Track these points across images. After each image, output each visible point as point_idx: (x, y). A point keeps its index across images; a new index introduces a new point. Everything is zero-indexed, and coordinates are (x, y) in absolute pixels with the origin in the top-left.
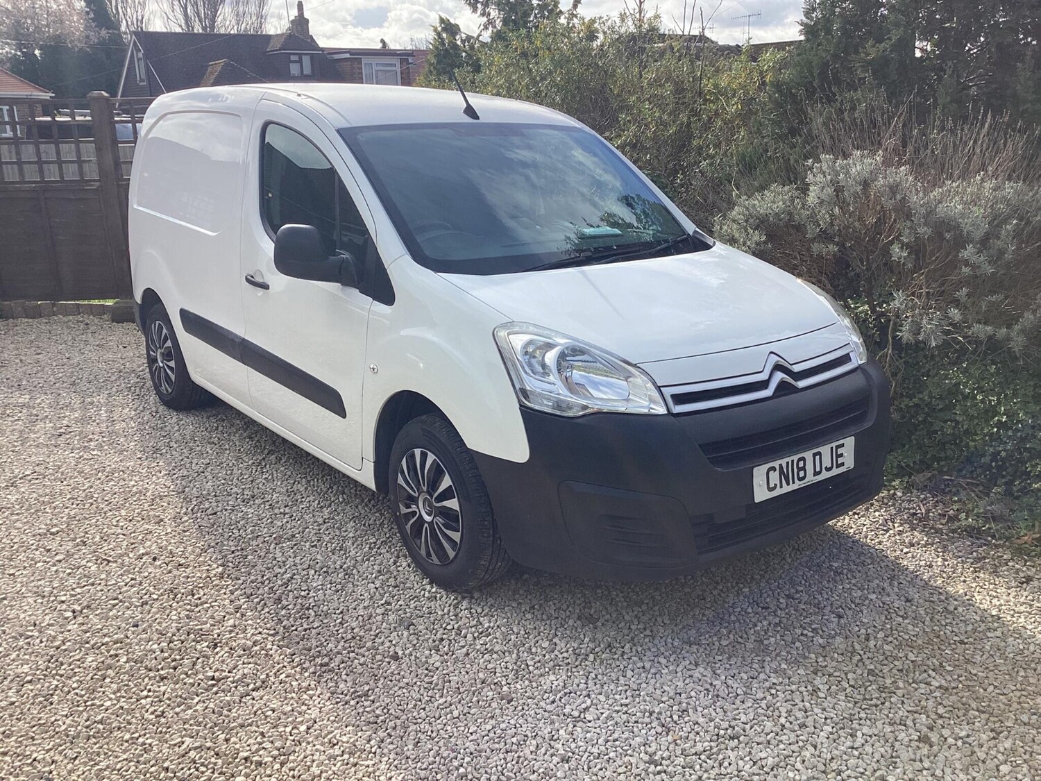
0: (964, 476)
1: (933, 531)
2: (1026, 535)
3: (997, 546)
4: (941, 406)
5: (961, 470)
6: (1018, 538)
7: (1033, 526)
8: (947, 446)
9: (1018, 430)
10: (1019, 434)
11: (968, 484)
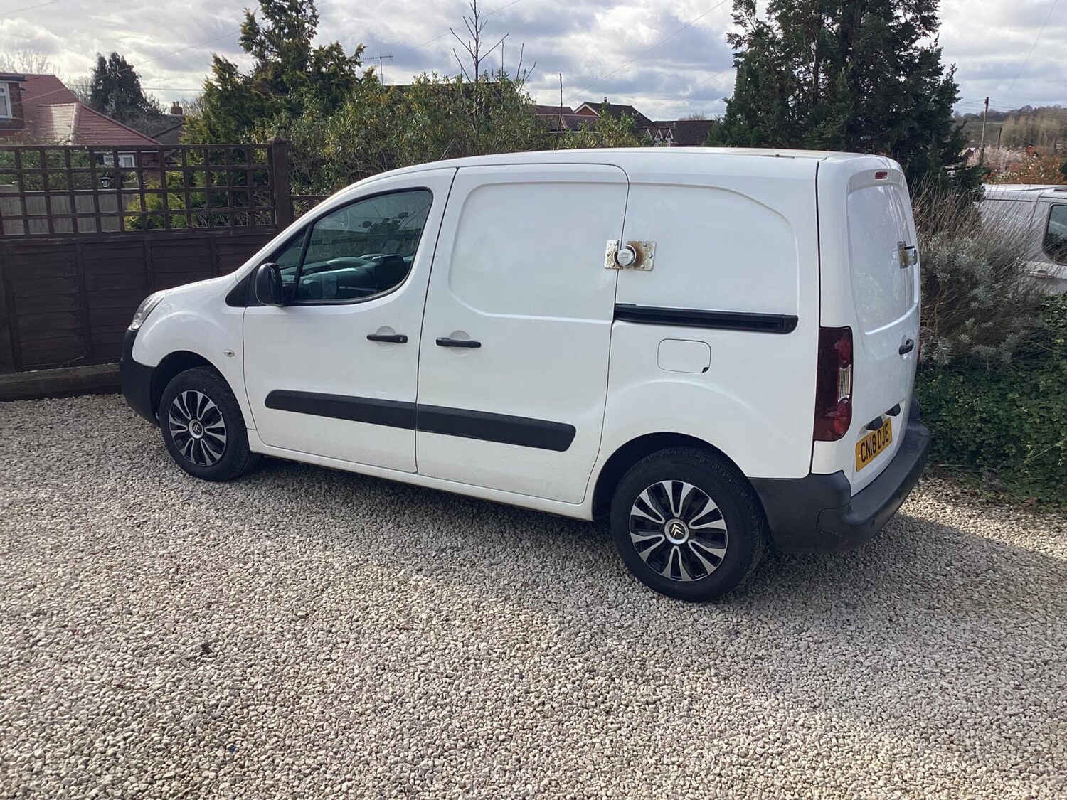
0: (954, 463)
1: (971, 505)
2: (1027, 499)
3: (1018, 510)
4: (930, 411)
5: (948, 459)
6: (1023, 502)
7: (1027, 492)
8: (938, 441)
9: (996, 423)
10: (996, 426)
11: (960, 468)
